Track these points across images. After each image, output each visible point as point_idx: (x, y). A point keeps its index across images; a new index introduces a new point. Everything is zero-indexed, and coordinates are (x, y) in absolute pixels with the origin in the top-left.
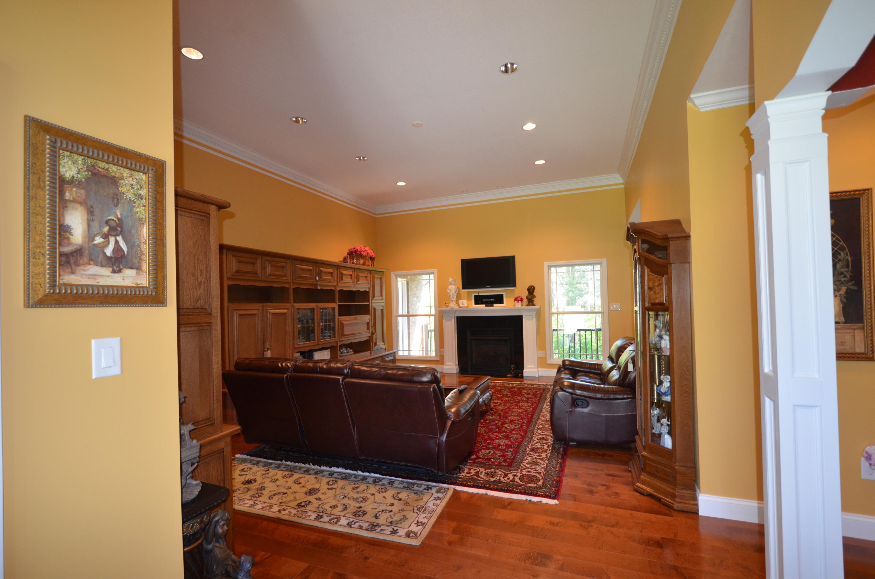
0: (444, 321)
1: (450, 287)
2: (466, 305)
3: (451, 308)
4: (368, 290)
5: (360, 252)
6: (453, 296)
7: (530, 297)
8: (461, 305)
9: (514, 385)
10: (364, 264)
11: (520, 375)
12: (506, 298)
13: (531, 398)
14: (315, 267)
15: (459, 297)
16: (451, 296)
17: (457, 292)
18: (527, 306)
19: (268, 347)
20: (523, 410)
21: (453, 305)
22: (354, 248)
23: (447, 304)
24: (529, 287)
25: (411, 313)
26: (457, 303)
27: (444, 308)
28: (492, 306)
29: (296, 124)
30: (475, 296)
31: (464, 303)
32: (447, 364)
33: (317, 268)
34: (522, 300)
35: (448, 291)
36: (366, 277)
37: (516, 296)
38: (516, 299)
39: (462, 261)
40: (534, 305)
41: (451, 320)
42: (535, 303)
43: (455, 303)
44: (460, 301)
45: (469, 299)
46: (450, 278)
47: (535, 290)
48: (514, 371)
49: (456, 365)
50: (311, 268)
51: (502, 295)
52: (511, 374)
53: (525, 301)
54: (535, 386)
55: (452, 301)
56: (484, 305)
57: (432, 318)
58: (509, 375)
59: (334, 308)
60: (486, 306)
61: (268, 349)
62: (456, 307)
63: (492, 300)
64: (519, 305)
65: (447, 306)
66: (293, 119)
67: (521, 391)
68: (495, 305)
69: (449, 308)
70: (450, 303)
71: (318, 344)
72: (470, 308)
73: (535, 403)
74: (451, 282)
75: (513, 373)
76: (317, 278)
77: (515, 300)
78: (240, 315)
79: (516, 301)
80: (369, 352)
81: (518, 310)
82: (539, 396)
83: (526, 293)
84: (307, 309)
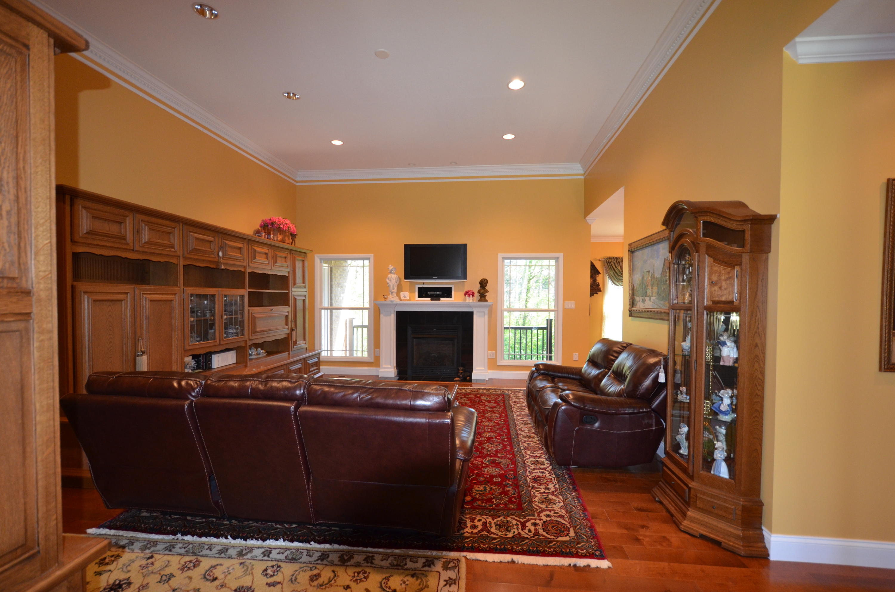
0: (382, 316)
1: (389, 276)
2: (408, 298)
3: (391, 301)
4: (287, 275)
5: (279, 225)
6: (393, 287)
7: (482, 291)
8: (402, 298)
9: (468, 391)
10: (283, 241)
11: (468, 378)
12: (454, 291)
13: (495, 407)
14: (216, 239)
15: (400, 289)
16: (392, 287)
17: (398, 283)
18: (479, 301)
19: (143, 350)
20: (494, 424)
21: (393, 298)
22: (270, 220)
23: (386, 297)
24: (482, 280)
25: (334, 305)
26: (398, 294)
27: (382, 301)
28: (439, 300)
29: (201, 17)
30: (419, 288)
31: (405, 295)
32: (384, 366)
33: (220, 240)
34: (473, 294)
35: (388, 281)
36: (286, 258)
37: (466, 289)
38: (467, 293)
39: (406, 246)
40: (487, 301)
41: (390, 315)
42: (487, 298)
43: (395, 295)
44: (402, 293)
45: (411, 291)
46: (390, 265)
47: (488, 285)
48: (463, 374)
49: (394, 368)
50: (211, 239)
51: (451, 288)
52: (459, 377)
53: (477, 295)
54: (491, 391)
55: (392, 293)
56: (429, 299)
57: (366, 312)
58: (457, 379)
59: (242, 297)
60: (432, 300)
61: (143, 353)
62: (397, 300)
63: (438, 293)
64: (470, 300)
65: (386, 298)
66: (197, 7)
67: (479, 398)
68: (441, 299)
69: (388, 301)
70: (389, 295)
71: (220, 345)
72: (413, 302)
73: (502, 413)
74: (391, 270)
75: (461, 376)
76: (221, 254)
77: (465, 295)
78: (94, 301)
79: (467, 296)
80: (288, 353)
81: (469, 306)
82: (501, 403)
83: (478, 287)
84: (203, 295)
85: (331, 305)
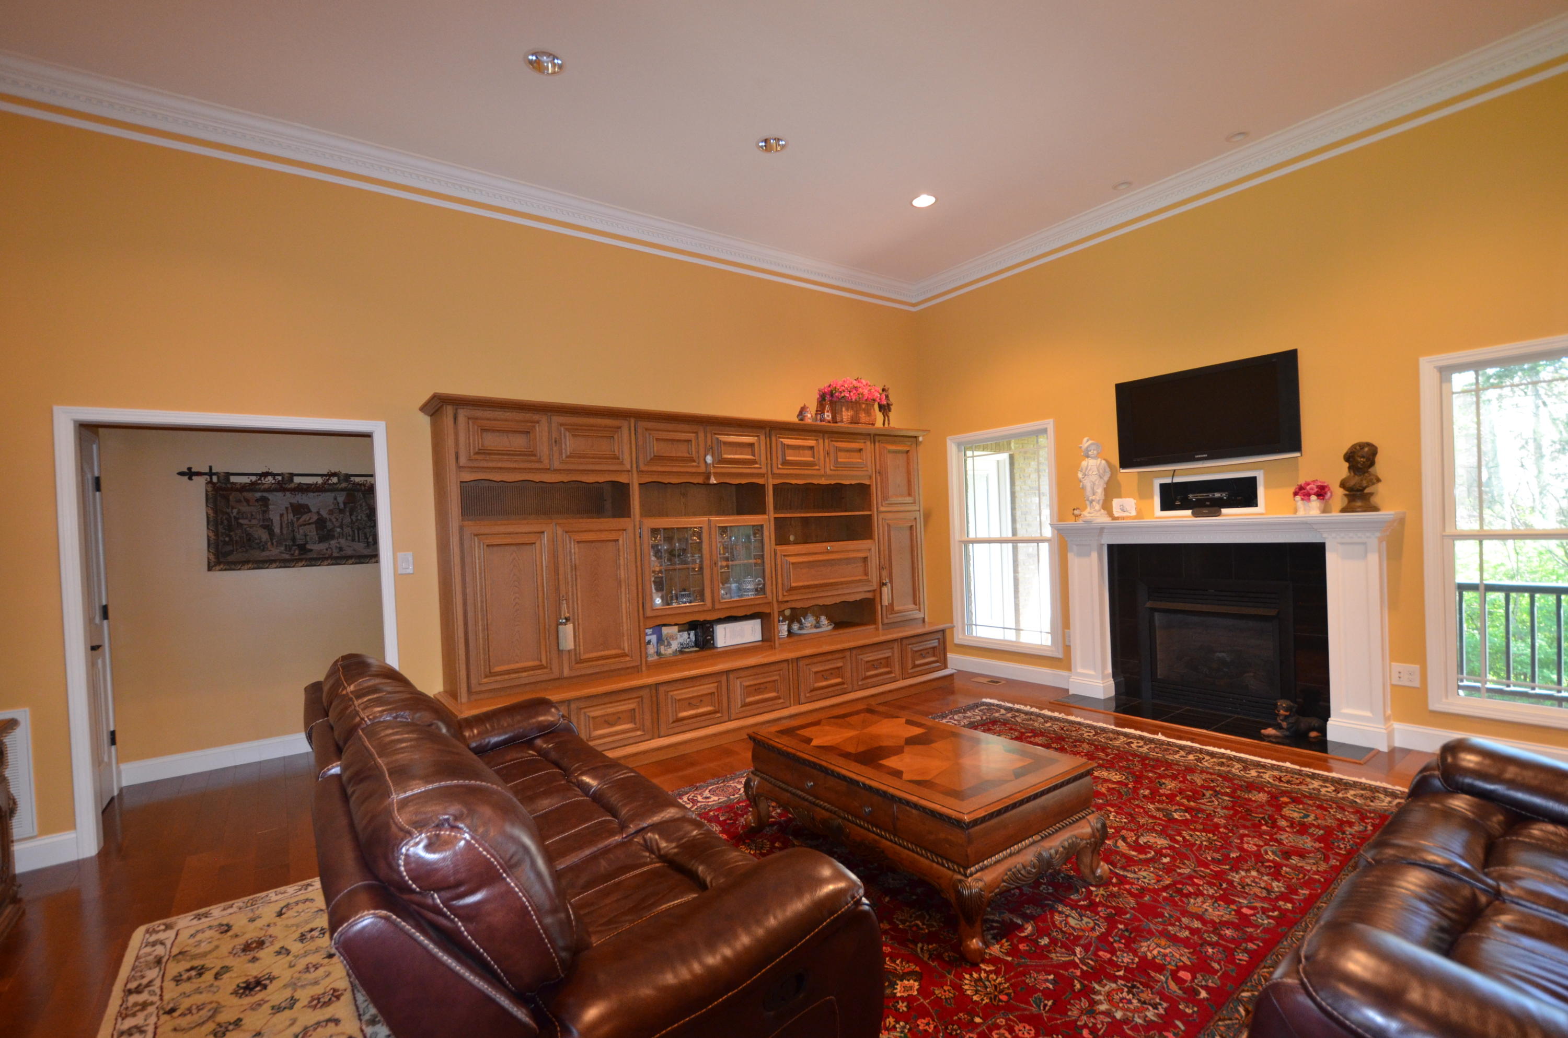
0: (1071, 556)
1: (1084, 463)
2: (1134, 513)
3: (1085, 522)
4: (867, 482)
5: (841, 392)
6: (1093, 489)
7: (1356, 481)
8: (1117, 512)
9: (1267, 776)
10: (855, 421)
11: (1313, 734)
12: (1266, 487)
13: (1302, 854)
14: (701, 435)
15: (1112, 491)
16: (1089, 489)
17: (1106, 478)
18: (1344, 510)
19: (567, 615)
20: (1233, 918)
21: (1094, 515)
22: (829, 386)
23: (1076, 512)
24: (1354, 447)
26: (1107, 506)
27: (1071, 523)
28: (1218, 514)
30: (1163, 486)
31: (1126, 506)
32: (1080, 670)
33: (709, 436)
34: (1322, 492)
35: (1080, 475)
36: (860, 450)
37: (1301, 481)
38: (1302, 492)
39: (1122, 389)
40: (1375, 509)
41: (1089, 555)
42: (1375, 500)
43: (1097, 507)
44: (1116, 503)
45: (1143, 495)
46: (1085, 439)
47: (1378, 459)
48: (1292, 720)
49: (1104, 677)
50: (692, 436)
51: (1253, 480)
52: (1278, 727)
53: (1338, 496)
54: (1350, 794)
55: (1091, 502)
56: (1189, 512)
57: (1044, 547)
58: (1270, 731)
59: (760, 527)
60: (1195, 515)
61: (567, 619)
62: (1102, 518)
63: (1217, 495)
64: (1312, 509)
65: (1076, 516)
67: (1279, 808)
68: (1224, 511)
69: (1080, 521)
70: (1085, 508)
71: (713, 609)
72: (1147, 521)
73: (1308, 883)
74: (1087, 450)
75: (1284, 724)
76: (709, 459)
77: (1296, 494)
78: (487, 546)
79: (1298, 498)
80: (873, 627)
81: (1307, 525)
82: (1343, 847)
83: (1343, 470)
84: (678, 528)
85: (1014, 532)
